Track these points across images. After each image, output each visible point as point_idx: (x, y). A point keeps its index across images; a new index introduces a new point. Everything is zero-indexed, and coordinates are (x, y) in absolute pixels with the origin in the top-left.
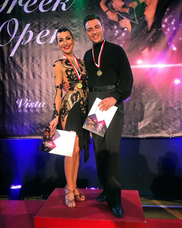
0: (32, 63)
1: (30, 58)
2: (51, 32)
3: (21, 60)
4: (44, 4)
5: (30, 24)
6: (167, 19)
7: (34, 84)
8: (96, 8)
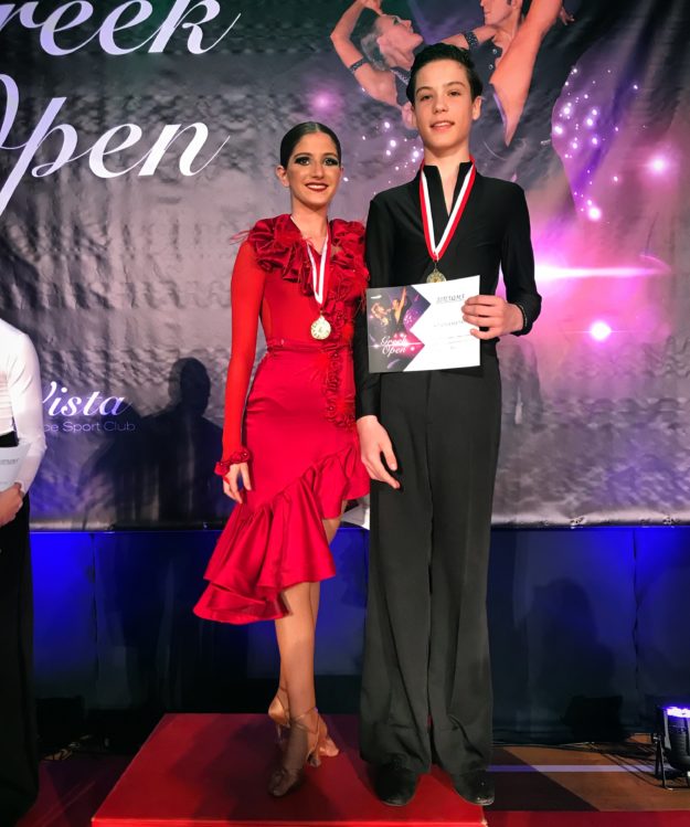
0: (72, 249)
1: (67, 232)
2: (146, 133)
3: (32, 236)
4: (118, 24)
5: (63, 99)
6: (569, 104)
7: (80, 327)
8: (318, 51)
